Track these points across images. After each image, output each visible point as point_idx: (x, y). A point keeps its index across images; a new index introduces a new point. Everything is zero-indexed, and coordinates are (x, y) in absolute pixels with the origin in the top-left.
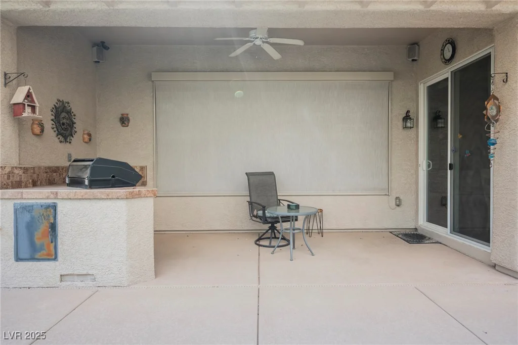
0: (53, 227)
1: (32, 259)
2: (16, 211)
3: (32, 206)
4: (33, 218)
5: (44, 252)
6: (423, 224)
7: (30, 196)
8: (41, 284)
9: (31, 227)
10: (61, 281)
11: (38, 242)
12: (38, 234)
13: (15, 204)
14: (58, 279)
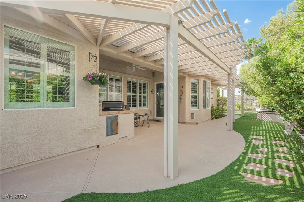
0: (117, 123)
1: (112, 134)
2: (107, 119)
3: (112, 117)
4: (112, 121)
5: (115, 132)
6: (156, 117)
7: (112, 114)
8: (114, 142)
9: (111, 124)
10: (119, 140)
11: (113, 129)
12: (113, 126)
13: (106, 117)
14: (118, 139)
